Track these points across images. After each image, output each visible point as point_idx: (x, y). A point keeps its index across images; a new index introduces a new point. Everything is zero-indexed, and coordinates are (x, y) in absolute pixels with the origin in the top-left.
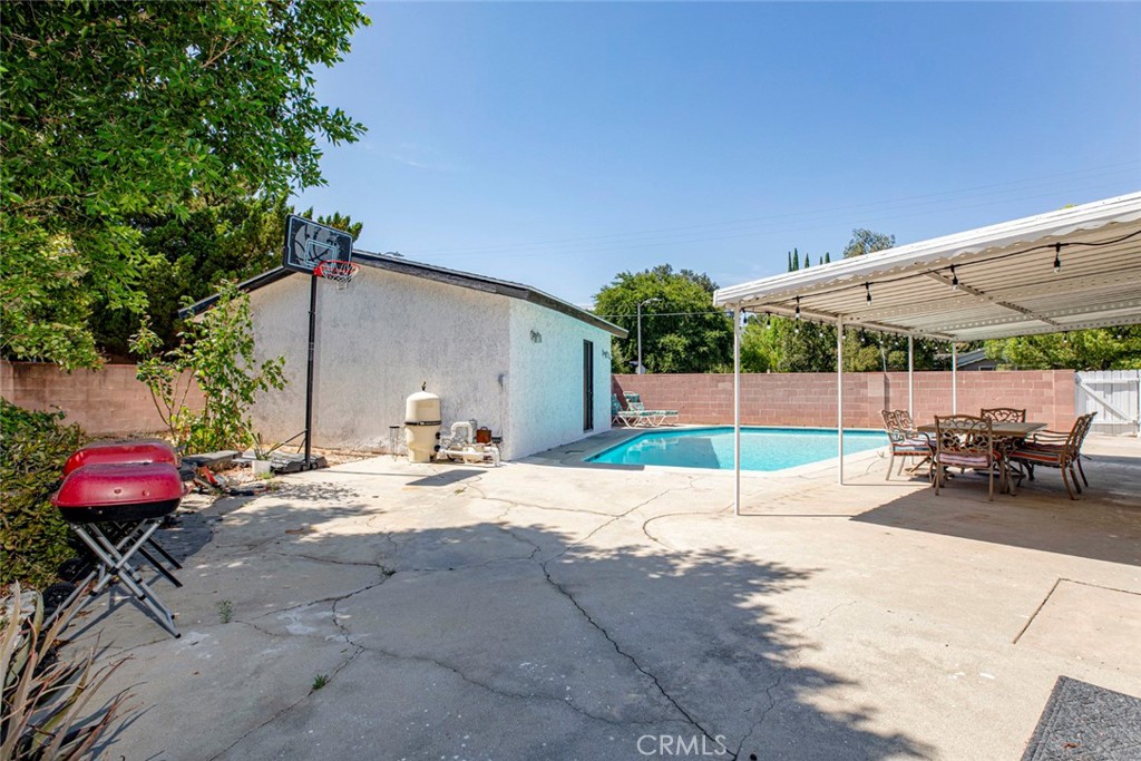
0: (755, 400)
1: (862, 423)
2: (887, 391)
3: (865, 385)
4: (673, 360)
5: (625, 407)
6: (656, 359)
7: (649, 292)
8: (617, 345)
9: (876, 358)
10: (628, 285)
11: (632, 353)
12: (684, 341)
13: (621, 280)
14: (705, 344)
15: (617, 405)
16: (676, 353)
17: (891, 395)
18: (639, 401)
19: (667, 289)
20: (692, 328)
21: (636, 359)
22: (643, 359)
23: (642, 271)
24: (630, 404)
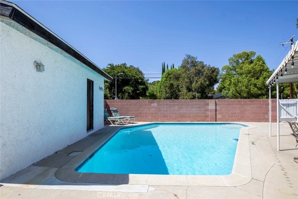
0: (166, 111)
1: (207, 120)
2: (216, 107)
3: (208, 105)
4: (128, 95)
5: (111, 115)
6: (122, 95)
7: (120, 71)
8: (108, 90)
9: (192, 96)
10: (112, 68)
11: (113, 92)
12: (132, 89)
13: (109, 66)
14: (139, 90)
15: (107, 114)
16: (129, 93)
17: (218, 108)
18: (117, 112)
19: (126, 70)
20: (134, 84)
21: (115, 95)
22: (117, 95)
23: (117, 64)
24: (113, 113)
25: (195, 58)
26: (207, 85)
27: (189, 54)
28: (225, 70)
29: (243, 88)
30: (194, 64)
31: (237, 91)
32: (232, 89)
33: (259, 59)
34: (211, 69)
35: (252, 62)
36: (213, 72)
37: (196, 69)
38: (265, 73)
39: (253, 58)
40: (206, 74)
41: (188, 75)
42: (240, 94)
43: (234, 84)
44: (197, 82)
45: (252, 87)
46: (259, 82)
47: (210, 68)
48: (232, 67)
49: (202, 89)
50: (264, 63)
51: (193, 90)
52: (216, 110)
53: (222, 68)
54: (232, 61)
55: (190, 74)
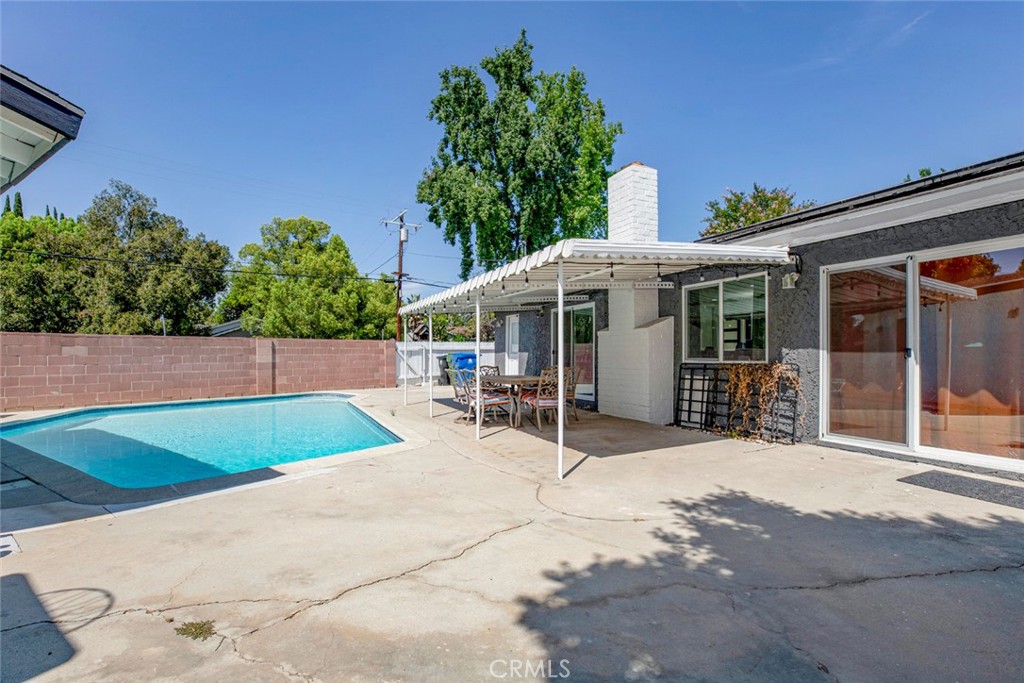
0: (123, 370)
1: (251, 390)
2: (274, 358)
3: (253, 351)
17: (277, 360)
25: (147, 200)
26: (194, 294)
27: (125, 181)
28: (249, 257)
29: (302, 313)
30: (143, 220)
31: (285, 318)
32: (272, 313)
33: (339, 245)
34: (207, 246)
35: (320, 249)
36: (213, 256)
37: (153, 239)
38: (351, 281)
39: (323, 241)
40: (193, 260)
41: (122, 252)
42: (293, 327)
43: (278, 299)
44: (158, 281)
45: (323, 311)
46: (339, 301)
47: (204, 244)
48: (269, 251)
49: (178, 305)
50: (348, 257)
51: (144, 306)
52: (274, 366)
53: (240, 250)
54: (268, 236)
55: (131, 252)
